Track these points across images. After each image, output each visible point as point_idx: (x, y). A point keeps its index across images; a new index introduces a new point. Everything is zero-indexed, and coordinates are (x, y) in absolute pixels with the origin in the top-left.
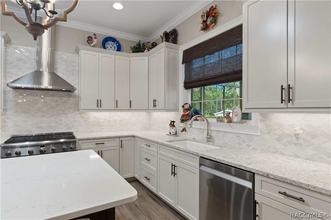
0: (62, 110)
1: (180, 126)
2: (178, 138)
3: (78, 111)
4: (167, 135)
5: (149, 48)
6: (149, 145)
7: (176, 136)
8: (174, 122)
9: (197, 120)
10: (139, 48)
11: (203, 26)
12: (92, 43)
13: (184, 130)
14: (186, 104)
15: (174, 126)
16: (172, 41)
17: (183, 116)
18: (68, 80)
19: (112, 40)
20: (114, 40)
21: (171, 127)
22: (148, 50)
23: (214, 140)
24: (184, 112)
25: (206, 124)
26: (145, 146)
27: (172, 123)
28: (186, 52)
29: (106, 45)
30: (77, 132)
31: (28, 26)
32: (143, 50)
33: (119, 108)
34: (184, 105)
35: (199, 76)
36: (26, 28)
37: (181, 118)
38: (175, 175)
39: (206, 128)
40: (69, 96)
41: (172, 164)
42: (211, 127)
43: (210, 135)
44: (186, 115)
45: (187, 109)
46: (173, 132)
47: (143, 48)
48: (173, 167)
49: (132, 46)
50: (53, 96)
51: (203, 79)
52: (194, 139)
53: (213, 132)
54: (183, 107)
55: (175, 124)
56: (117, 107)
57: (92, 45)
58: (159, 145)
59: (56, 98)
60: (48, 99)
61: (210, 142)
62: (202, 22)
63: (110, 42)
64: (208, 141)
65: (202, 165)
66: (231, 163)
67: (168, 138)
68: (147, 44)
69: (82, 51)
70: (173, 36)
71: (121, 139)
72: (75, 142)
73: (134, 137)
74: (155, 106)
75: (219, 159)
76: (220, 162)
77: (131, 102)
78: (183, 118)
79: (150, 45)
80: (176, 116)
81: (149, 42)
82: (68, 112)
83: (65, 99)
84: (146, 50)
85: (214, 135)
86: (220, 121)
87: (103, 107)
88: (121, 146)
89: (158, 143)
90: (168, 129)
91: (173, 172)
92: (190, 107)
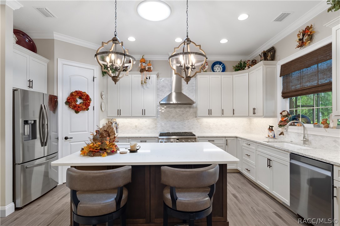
0: (186, 117)
1: (279, 131)
2: (276, 140)
3: (195, 118)
4: (266, 137)
5: (250, 66)
6: (249, 144)
7: (274, 139)
8: (272, 127)
9: (294, 126)
10: (240, 67)
11: (299, 44)
12: (205, 69)
13: (282, 133)
14: (284, 111)
15: (272, 130)
16: (270, 57)
17: (281, 121)
18: (189, 97)
19: (218, 63)
20: (220, 63)
21: (269, 131)
22: (248, 68)
23: (311, 143)
24: (282, 118)
25: (303, 128)
26: (246, 145)
27: (271, 128)
28: (283, 67)
29: (214, 68)
30: (195, 132)
31: (185, 78)
32: (244, 67)
33: (224, 115)
34: (282, 112)
35: (297, 86)
36: (184, 79)
37: (279, 123)
38: (271, 167)
39: (303, 133)
40: (190, 107)
41: (268, 158)
42: (308, 131)
43: (307, 138)
44: (284, 121)
45: (285, 116)
46: (271, 135)
47: (243, 66)
48: (269, 160)
49: (234, 66)
50: (181, 108)
51: (300, 90)
52: (292, 142)
53: (310, 136)
54: (281, 113)
55: (273, 129)
56: (223, 114)
57: (204, 70)
58: (257, 144)
59: (182, 109)
60: (178, 110)
61: (306, 144)
62: (298, 40)
63: (217, 65)
64: (304, 143)
65: (292, 159)
66: (314, 157)
67: (267, 140)
68: (248, 62)
69: (198, 76)
70: (272, 53)
71: (226, 139)
72: (196, 138)
73: (237, 137)
74: (254, 113)
75: (305, 155)
76: (306, 156)
77: (234, 110)
78: (280, 124)
79: (250, 63)
80: (274, 122)
81: (249, 61)
82: (189, 118)
83: (187, 109)
84: (247, 67)
85: (310, 138)
86: (317, 126)
87: (213, 115)
88: (227, 144)
89: (256, 142)
90: (267, 132)
91: (269, 165)
92: (288, 114)
